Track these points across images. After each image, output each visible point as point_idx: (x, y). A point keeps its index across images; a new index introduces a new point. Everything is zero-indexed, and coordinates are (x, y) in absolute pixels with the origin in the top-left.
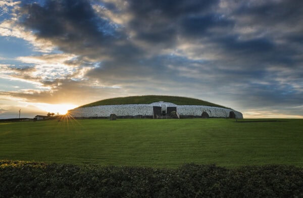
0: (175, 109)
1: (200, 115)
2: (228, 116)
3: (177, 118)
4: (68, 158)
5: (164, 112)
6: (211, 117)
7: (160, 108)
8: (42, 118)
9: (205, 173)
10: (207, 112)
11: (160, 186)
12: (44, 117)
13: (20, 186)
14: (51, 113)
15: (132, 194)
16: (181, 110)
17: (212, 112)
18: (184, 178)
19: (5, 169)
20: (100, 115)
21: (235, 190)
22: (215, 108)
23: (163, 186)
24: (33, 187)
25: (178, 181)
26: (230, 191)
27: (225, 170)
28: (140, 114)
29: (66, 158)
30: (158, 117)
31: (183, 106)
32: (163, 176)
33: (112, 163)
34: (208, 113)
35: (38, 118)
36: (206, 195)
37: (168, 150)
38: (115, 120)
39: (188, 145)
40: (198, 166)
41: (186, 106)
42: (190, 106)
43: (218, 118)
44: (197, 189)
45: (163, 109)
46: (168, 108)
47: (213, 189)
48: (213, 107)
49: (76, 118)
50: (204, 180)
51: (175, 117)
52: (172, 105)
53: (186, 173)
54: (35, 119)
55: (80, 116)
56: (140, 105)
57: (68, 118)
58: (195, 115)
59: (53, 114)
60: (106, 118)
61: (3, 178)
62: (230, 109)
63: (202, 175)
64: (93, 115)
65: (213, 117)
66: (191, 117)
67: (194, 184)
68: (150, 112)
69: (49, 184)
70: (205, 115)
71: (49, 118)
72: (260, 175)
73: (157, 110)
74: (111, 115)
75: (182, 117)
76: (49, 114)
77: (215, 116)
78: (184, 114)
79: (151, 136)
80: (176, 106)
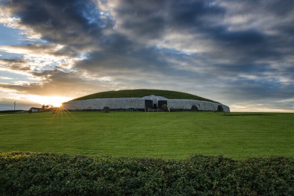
0: (165, 102)
1: (190, 108)
2: (216, 109)
3: (168, 111)
4: (67, 149)
5: (155, 105)
6: (200, 111)
7: (151, 101)
8: (37, 110)
9: (216, 164)
10: (196, 105)
11: (176, 177)
12: (39, 109)
13: (38, 176)
14: (45, 105)
15: (151, 184)
16: (172, 103)
17: (201, 106)
18: (198, 169)
19: (19, 160)
20: (93, 108)
21: (248, 180)
22: (204, 101)
23: (179, 177)
24: (52, 178)
25: (193, 172)
26: (245, 181)
27: (233, 161)
28: (133, 107)
29: (66, 149)
30: (149, 110)
31: (173, 100)
32: (177, 167)
33: (110, 153)
34: (198, 106)
35: (33, 110)
36: (222, 185)
37: (163, 142)
38: (108, 112)
39: (182, 137)
40: (206, 157)
41: (176, 100)
42: (180, 100)
43: (206, 111)
44: (212, 179)
45: (154, 103)
46: (159, 101)
47: (228, 180)
48: (202, 101)
49: (70, 111)
50: (218, 171)
51: (166, 110)
52: (163, 99)
53: (198, 164)
54: (30, 111)
55: (74, 109)
56: (132, 98)
57: (62, 111)
58: (185, 108)
59: (47, 106)
60: (99, 110)
61: (19, 168)
62: (218, 103)
63: (214, 165)
64: (86, 107)
65: (202, 111)
66: (181, 110)
67: (209, 175)
68: (142, 106)
69: (66, 175)
70: (194, 109)
71: (44, 110)
72: (270, 166)
73: (148, 103)
74: (105, 108)
75: (172, 110)
76: (44, 107)
77: (203, 109)
78: (174, 108)
79: (145, 128)
80: (167, 99)
